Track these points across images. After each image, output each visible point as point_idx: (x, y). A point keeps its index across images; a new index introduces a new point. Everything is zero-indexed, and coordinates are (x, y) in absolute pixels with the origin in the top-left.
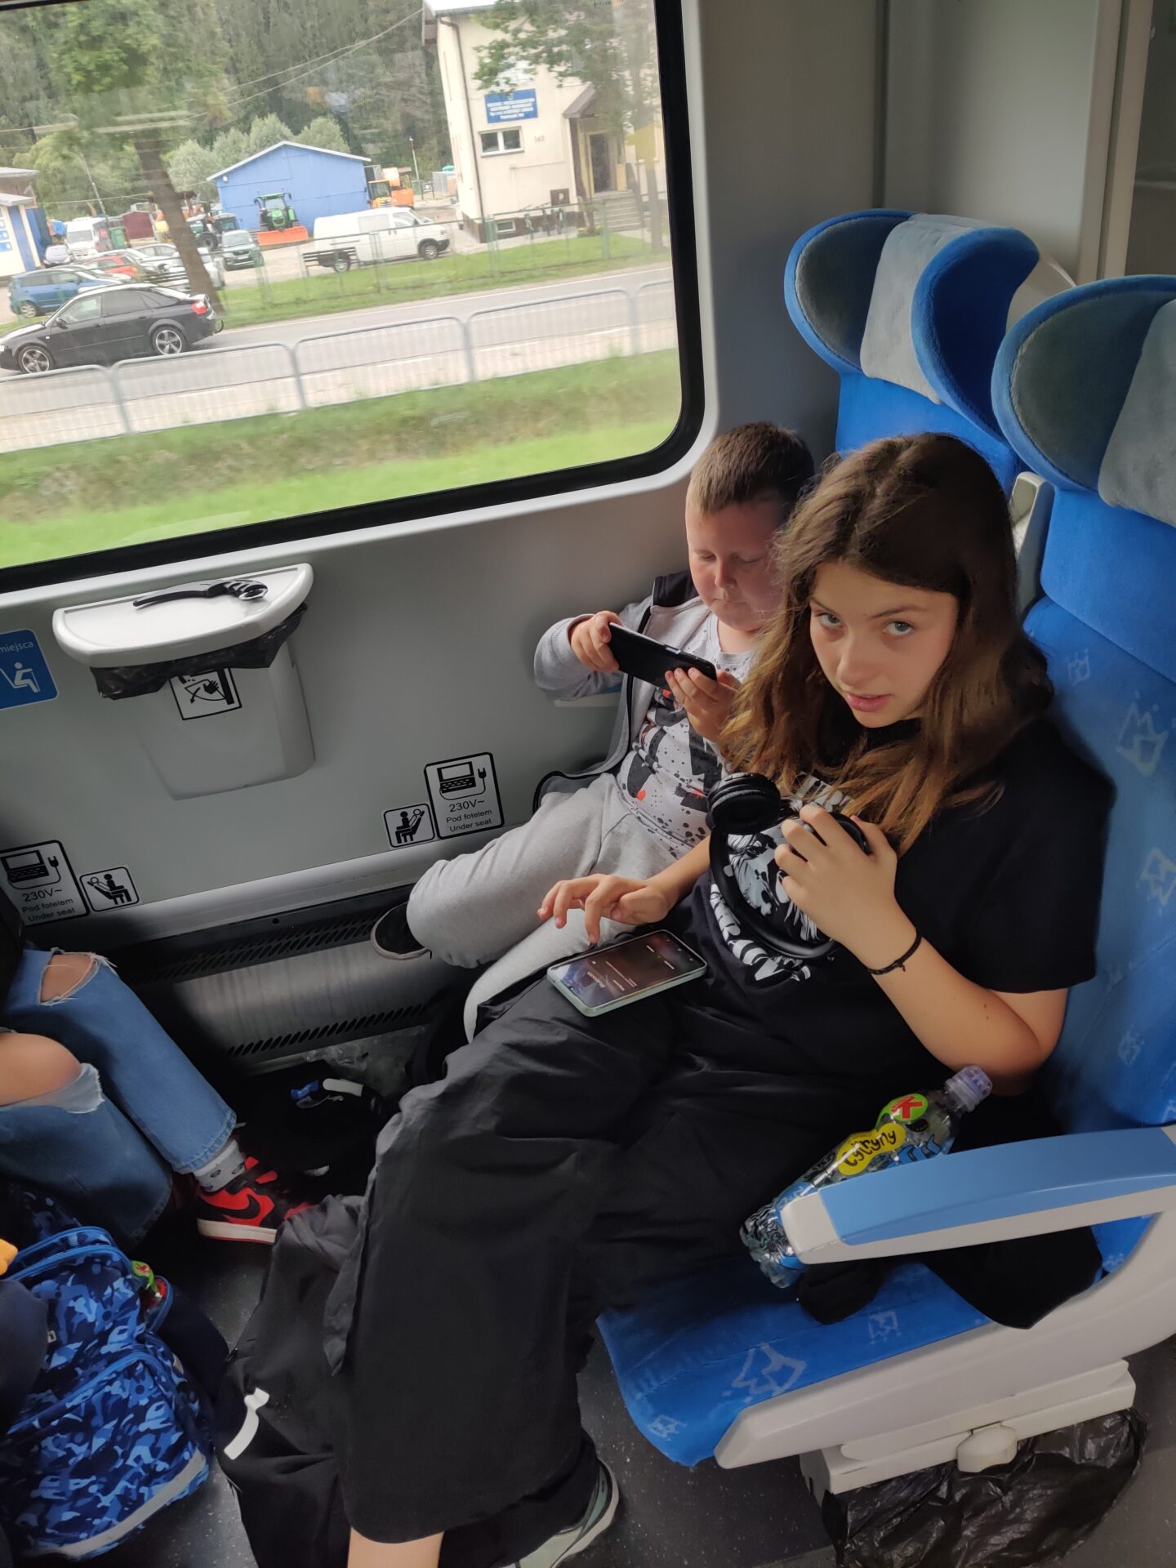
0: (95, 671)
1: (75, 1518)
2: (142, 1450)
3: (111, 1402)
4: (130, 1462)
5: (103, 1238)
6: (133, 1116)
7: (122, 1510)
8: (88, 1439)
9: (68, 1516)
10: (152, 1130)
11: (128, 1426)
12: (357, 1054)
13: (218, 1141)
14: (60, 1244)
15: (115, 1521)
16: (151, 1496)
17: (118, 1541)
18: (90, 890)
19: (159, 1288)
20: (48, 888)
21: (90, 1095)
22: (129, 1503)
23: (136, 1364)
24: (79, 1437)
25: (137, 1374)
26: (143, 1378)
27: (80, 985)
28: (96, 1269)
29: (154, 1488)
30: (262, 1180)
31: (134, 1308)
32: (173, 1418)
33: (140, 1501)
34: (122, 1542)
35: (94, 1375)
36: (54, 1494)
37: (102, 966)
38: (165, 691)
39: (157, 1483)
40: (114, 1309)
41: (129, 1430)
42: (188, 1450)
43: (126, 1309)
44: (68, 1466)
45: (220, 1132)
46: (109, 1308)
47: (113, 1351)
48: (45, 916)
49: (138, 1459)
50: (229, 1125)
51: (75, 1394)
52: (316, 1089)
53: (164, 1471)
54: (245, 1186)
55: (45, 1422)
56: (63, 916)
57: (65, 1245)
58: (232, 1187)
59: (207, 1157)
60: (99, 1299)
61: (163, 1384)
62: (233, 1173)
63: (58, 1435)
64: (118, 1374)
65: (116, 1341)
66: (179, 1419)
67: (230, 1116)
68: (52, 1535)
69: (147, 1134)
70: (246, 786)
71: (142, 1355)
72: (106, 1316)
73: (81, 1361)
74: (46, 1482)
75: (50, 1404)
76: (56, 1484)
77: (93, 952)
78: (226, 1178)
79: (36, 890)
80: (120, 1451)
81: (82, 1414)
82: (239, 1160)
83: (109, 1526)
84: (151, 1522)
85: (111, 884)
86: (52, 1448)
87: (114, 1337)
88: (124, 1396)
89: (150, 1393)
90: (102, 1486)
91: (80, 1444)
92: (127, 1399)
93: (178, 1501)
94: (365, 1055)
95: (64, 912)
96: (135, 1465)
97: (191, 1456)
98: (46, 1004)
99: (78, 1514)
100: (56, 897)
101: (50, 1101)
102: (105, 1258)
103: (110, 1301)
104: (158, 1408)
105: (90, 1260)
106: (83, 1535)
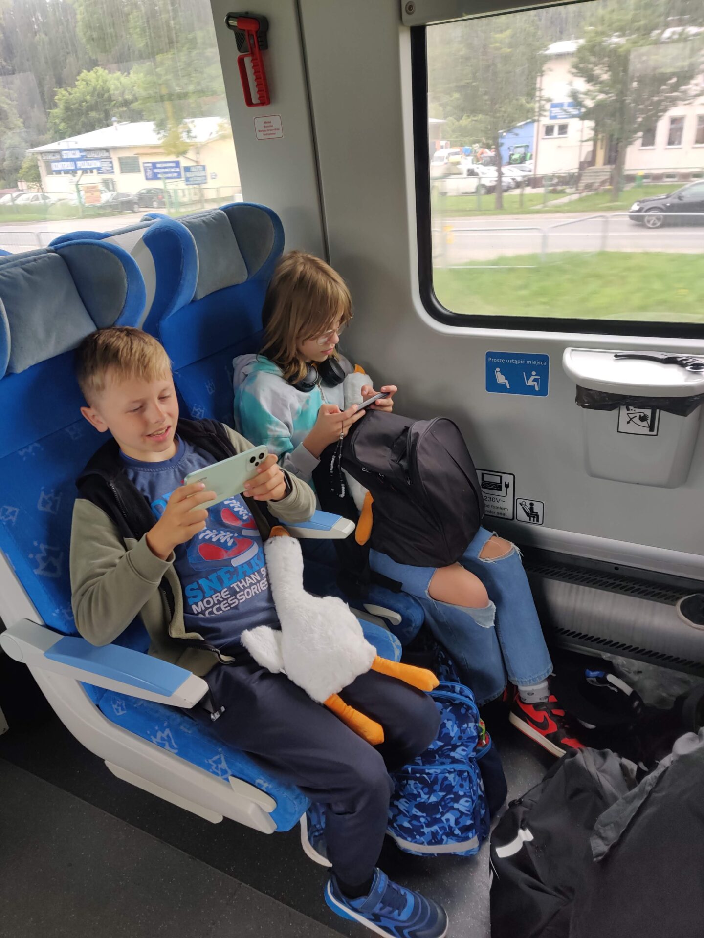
0: (578, 388)
1: (409, 828)
2: (451, 817)
3: (446, 783)
4: (444, 819)
5: (471, 696)
6: (501, 640)
7: (431, 841)
8: (429, 793)
9: (406, 824)
10: (508, 652)
11: (449, 800)
12: (635, 669)
13: (539, 677)
14: (450, 687)
15: (425, 843)
16: (446, 843)
17: (423, 854)
18: (519, 507)
19: (486, 738)
20: (498, 498)
21: (487, 619)
22: (435, 840)
23: (464, 772)
24: (426, 790)
25: (463, 776)
26: (466, 780)
27: (501, 557)
28: (463, 711)
29: (450, 840)
30: (555, 712)
31: (474, 742)
32: (472, 811)
33: (440, 842)
34: (425, 856)
35: (443, 763)
36: (405, 810)
37: (516, 552)
38: (615, 412)
39: (452, 839)
40: (465, 737)
41: (449, 803)
42: (472, 833)
43: (470, 740)
44: (416, 800)
45: (542, 673)
46: (463, 735)
47: (456, 757)
48: (490, 512)
49: (448, 820)
50: (548, 672)
51: (432, 767)
52: (601, 676)
53: (457, 836)
54: (544, 710)
55: (414, 772)
56: (500, 516)
57: (452, 690)
58: (537, 706)
59: (530, 683)
60: (459, 727)
61: (473, 790)
62: (540, 699)
63: (417, 782)
64: (455, 771)
65: (459, 753)
66: (474, 814)
67: (550, 666)
68: (395, 828)
69: (504, 653)
70: (638, 484)
71: (469, 769)
72: (460, 738)
73: (440, 753)
74: (403, 800)
75: (418, 764)
76: (407, 805)
77: (513, 542)
78: (536, 699)
79: (492, 497)
80: (441, 810)
81: (432, 780)
82: (546, 693)
83: (422, 843)
84: (441, 855)
85: (532, 509)
86: (412, 787)
87: (459, 750)
88: (453, 784)
89: (466, 791)
90: (427, 822)
91: (425, 794)
92: (454, 787)
93: (457, 855)
94: (639, 672)
95: (501, 514)
96: (445, 821)
97: (473, 837)
98: (481, 560)
99: (411, 827)
100: (500, 504)
101: (470, 612)
102: (469, 708)
103: (464, 731)
104: (467, 801)
105: (462, 704)
106: (409, 839)
